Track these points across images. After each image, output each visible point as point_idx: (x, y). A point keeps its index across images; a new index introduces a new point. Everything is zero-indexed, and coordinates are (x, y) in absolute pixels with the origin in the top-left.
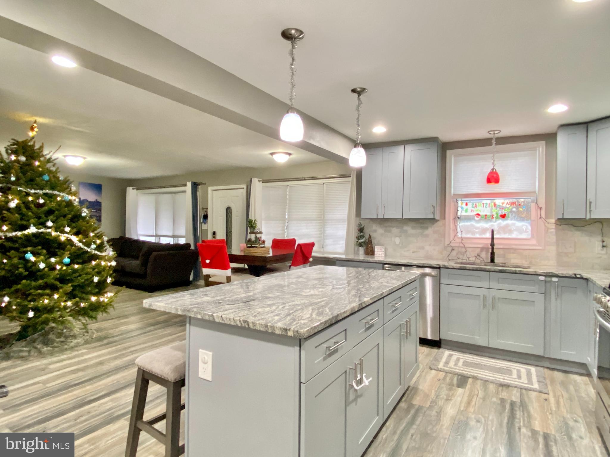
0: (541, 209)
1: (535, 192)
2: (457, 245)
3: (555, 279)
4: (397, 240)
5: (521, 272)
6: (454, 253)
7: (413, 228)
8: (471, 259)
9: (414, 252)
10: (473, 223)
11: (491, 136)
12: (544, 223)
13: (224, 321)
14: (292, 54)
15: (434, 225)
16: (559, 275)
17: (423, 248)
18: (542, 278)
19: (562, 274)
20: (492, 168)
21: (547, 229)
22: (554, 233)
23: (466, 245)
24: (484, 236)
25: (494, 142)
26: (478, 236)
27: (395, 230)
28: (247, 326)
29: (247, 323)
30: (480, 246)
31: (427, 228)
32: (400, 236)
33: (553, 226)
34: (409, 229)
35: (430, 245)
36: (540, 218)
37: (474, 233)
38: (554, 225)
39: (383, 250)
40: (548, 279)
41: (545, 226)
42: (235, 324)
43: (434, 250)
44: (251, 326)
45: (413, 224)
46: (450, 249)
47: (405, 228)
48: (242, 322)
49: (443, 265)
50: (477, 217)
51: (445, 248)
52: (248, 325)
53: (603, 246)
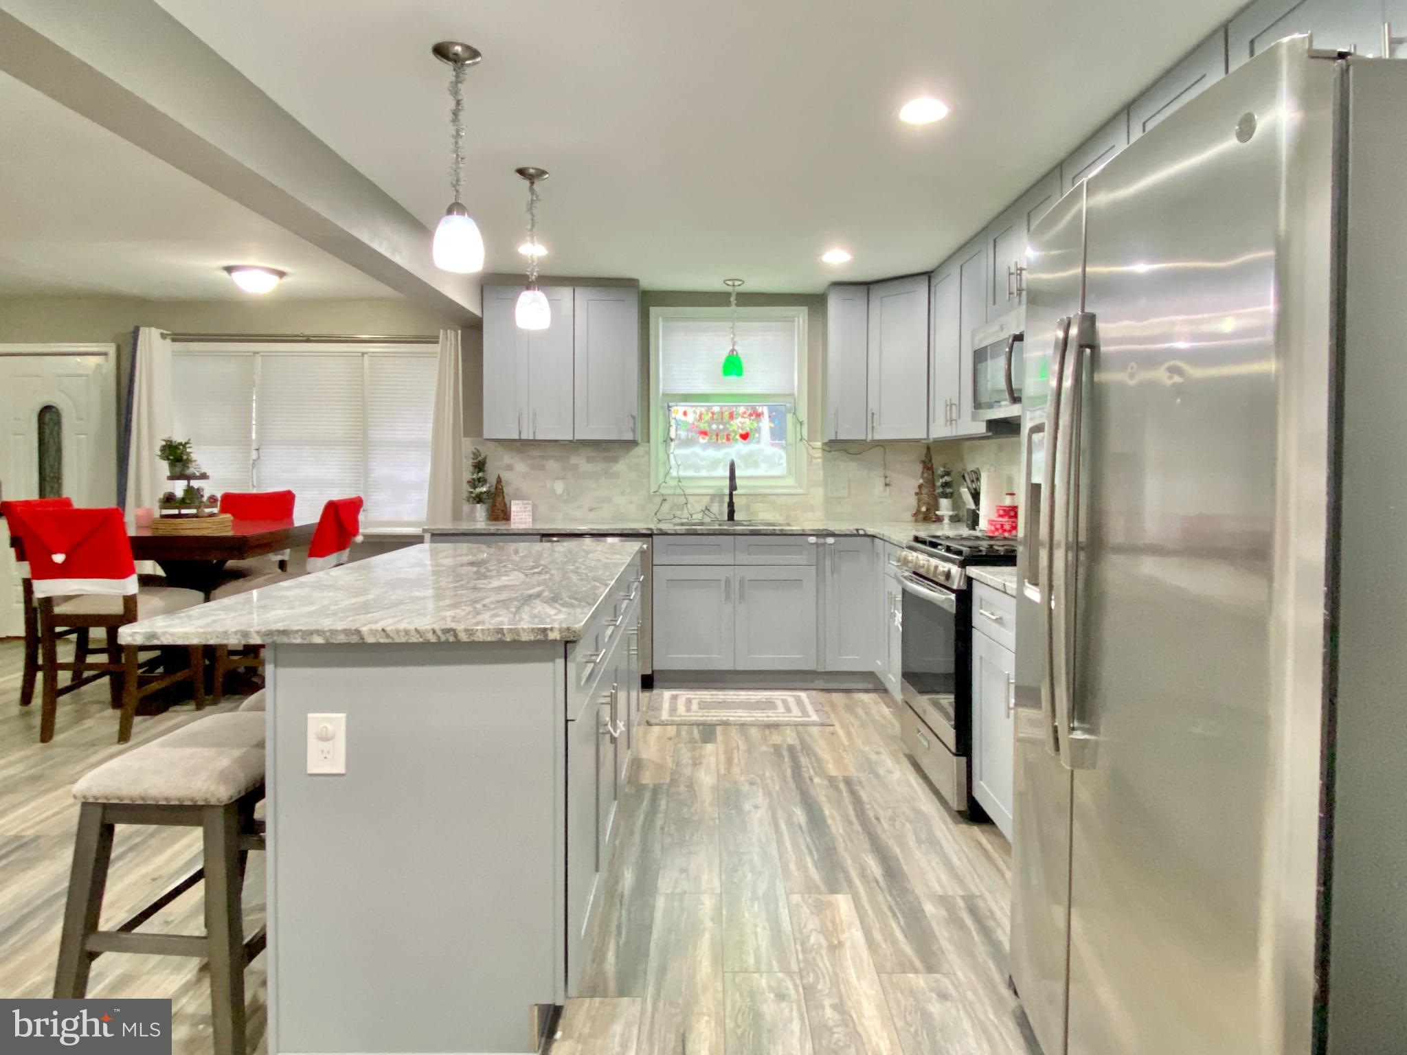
0: (801, 423)
1: (792, 395)
2: (670, 491)
3: (831, 540)
4: (559, 487)
5: (784, 532)
6: (666, 507)
7: (590, 460)
8: (694, 516)
9: (591, 510)
10: (697, 449)
11: (729, 289)
12: (807, 449)
13: (392, 638)
14: (455, 92)
15: (631, 453)
16: (837, 532)
17: (608, 500)
18: (812, 539)
19: (840, 530)
20: (731, 348)
21: (811, 458)
22: (821, 465)
23: (688, 491)
24: (716, 473)
25: (732, 299)
26: (704, 473)
27: (552, 465)
28: (451, 639)
29: (452, 633)
30: (711, 491)
31: (615, 460)
32: (564, 478)
33: (819, 454)
34: (580, 461)
35: (622, 494)
36: (801, 440)
37: (697, 468)
38: (820, 450)
39: (530, 508)
40: (821, 541)
41: (808, 453)
42: (421, 640)
43: (631, 502)
44: (463, 637)
45: (590, 452)
46: (658, 500)
47: (574, 460)
48: (440, 633)
49: (658, 529)
50: (704, 438)
51: (650, 498)
52: (456, 636)
53: (886, 485)
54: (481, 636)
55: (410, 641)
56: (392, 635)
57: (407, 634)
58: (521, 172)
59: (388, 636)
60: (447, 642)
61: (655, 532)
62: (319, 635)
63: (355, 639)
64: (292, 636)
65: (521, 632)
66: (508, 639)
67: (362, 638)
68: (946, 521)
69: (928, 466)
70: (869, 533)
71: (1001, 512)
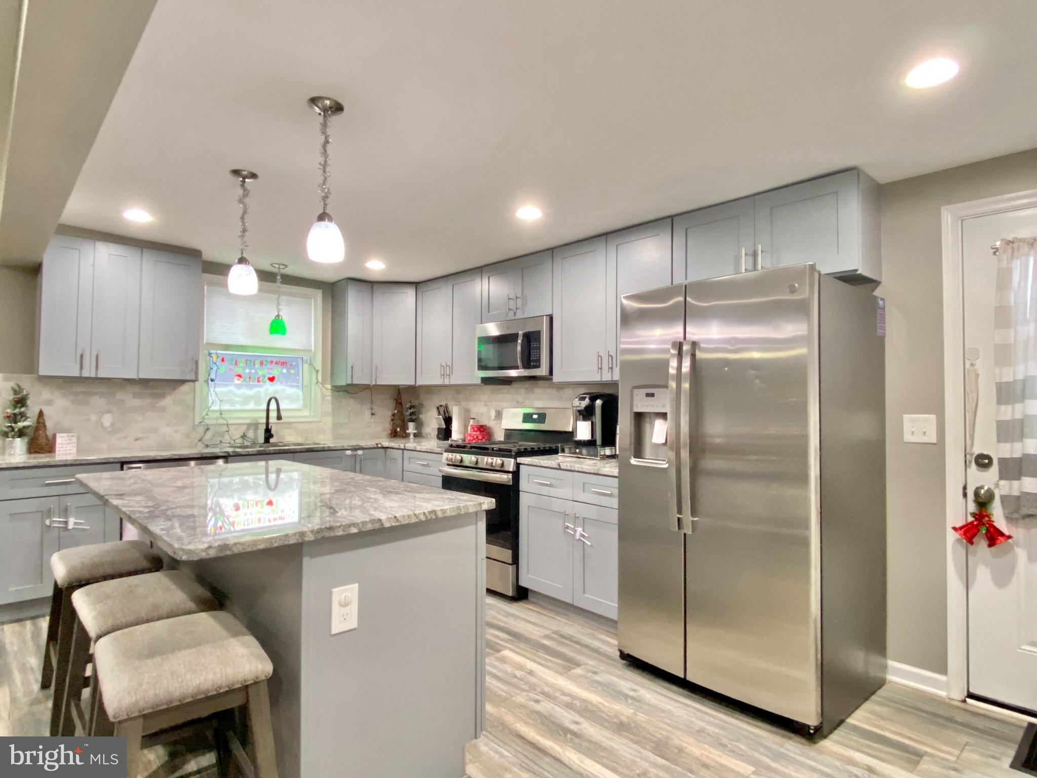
0: (317, 371)
1: (311, 351)
2: (214, 422)
3: (360, 452)
4: (107, 420)
6: (209, 435)
7: (135, 396)
8: (238, 441)
9: (136, 440)
10: (232, 388)
11: (275, 270)
12: (321, 389)
13: (400, 522)
15: (177, 391)
16: (364, 447)
17: (154, 430)
18: (349, 452)
19: (366, 445)
20: (277, 313)
21: (324, 396)
22: (330, 401)
23: (230, 422)
24: (247, 407)
25: (278, 278)
26: (238, 407)
27: (97, 401)
28: (434, 517)
29: (434, 513)
30: (248, 421)
31: (163, 396)
32: (109, 412)
33: (329, 393)
34: (128, 398)
35: (168, 425)
36: (317, 383)
37: (232, 403)
38: (330, 391)
39: (75, 440)
40: (355, 453)
41: (322, 393)
42: (417, 520)
43: (176, 432)
44: (440, 515)
45: (136, 389)
46: (201, 429)
47: (120, 396)
48: (427, 514)
49: (233, 452)
50: (238, 380)
51: (194, 427)
52: (436, 514)
53: (373, 414)
54: (449, 513)
55: (411, 522)
56: (400, 519)
57: (409, 517)
58: (236, 172)
59: (398, 520)
60: (431, 519)
61: (231, 454)
62: (354, 527)
63: (377, 526)
64: (337, 530)
65: (469, 507)
66: (463, 513)
67: (382, 524)
68: (412, 436)
69: (399, 403)
70: (385, 446)
71: (476, 429)
